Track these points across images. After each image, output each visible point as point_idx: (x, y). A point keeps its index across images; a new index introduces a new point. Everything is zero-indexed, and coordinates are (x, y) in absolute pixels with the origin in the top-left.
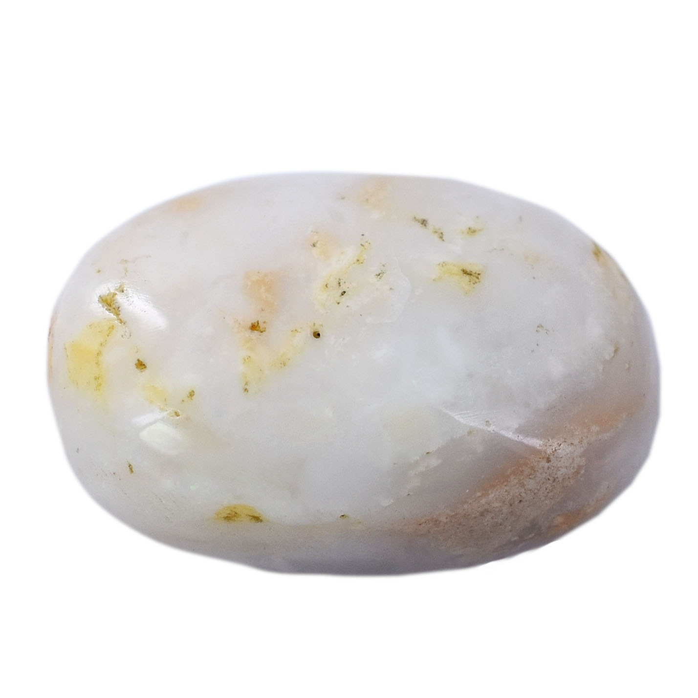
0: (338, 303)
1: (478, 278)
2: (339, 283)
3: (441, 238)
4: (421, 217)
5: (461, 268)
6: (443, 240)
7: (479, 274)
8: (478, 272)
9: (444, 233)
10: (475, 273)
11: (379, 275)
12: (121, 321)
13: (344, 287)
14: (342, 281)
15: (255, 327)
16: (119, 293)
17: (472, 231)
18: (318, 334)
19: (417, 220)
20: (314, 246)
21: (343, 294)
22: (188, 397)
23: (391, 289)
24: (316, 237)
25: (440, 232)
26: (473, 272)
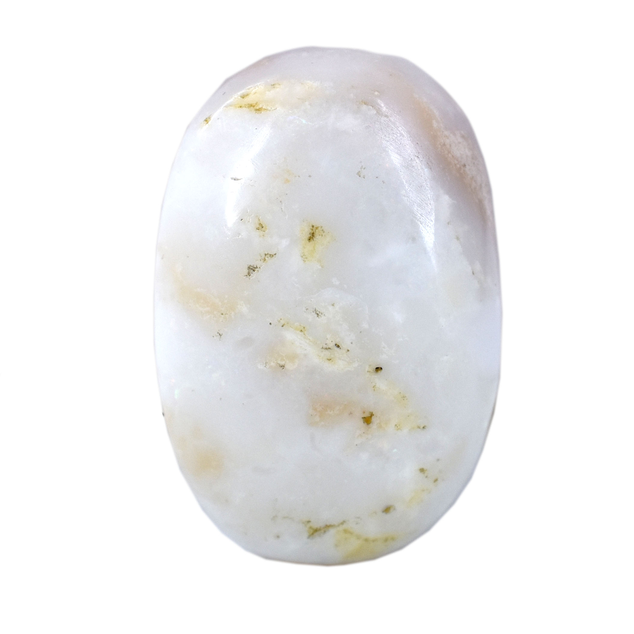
0: (348, 351)
1: (317, 228)
2: (326, 349)
3: (272, 256)
4: (246, 271)
5: (307, 242)
6: (275, 254)
7: (313, 226)
8: (311, 228)
9: (266, 253)
10: (312, 230)
11: (318, 314)
12: (342, 524)
13: (331, 345)
14: (325, 346)
15: (368, 420)
16: (310, 524)
17: (260, 227)
18: (377, 368)
19: (249, 274)
20: (283, 367)
21: (338, 346)
22: (424, 473)
23: (333, 305)
24: (272, 364)
25: (264, 256)
26: (311, 231)
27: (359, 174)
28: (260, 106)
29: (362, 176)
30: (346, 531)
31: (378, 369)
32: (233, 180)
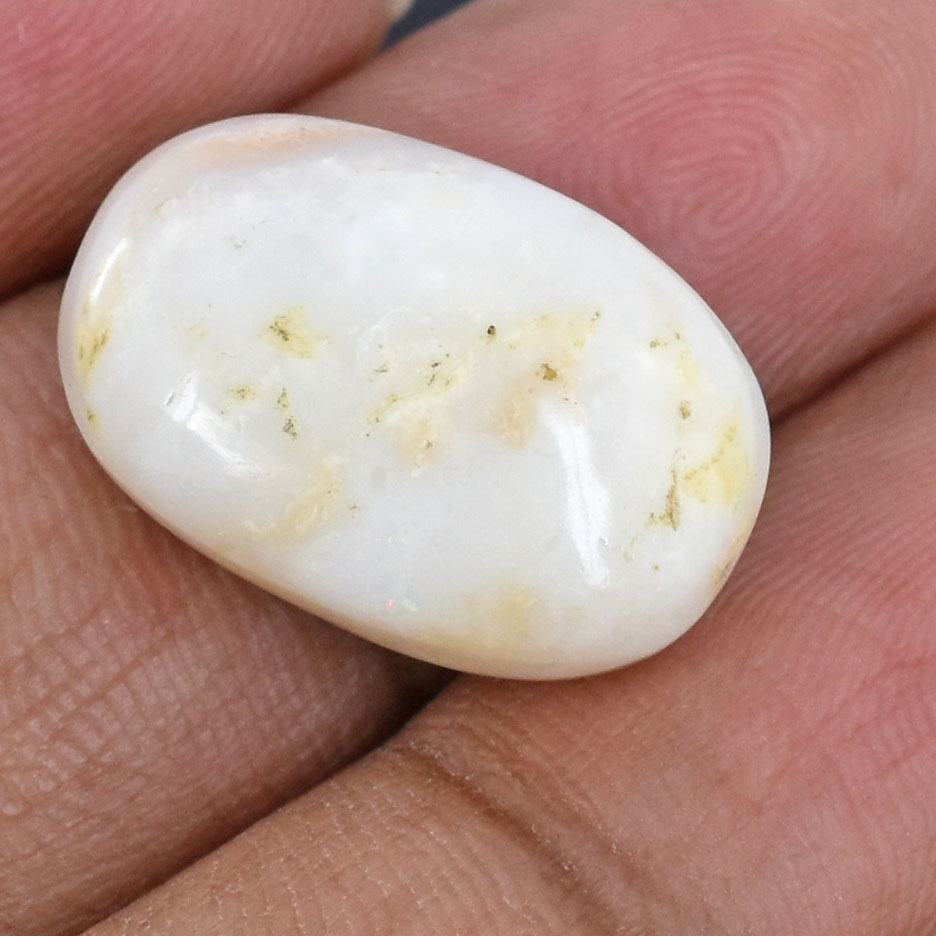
1: (276, 324)
2: (432, 380)
3: (284, 395)
4: (288, 436)
5: (287, 342)
6: (284, 389)
7: (272, 327)
8: (272, 330)
9: (277, 400)
10: (275, 330)
11: (383, 370)
12: (675, 476)
13: (431, 372)
14: (428, 380)
15: (550, 374)
16: (657, 516)
17: (242, 393)
18: (489, 332)
19: (294, 434)
20: (429, 445)
21: (436, 365)
22: (659, 344)
23: (381, 347)
24: (420, 456)
25: (280, 405)
26: (276, 333)
27: (238, 246)
28: (100, 336)
29: (241, 244)
30: (687, 478)
31: (491, 331)
32: (171, 404)
